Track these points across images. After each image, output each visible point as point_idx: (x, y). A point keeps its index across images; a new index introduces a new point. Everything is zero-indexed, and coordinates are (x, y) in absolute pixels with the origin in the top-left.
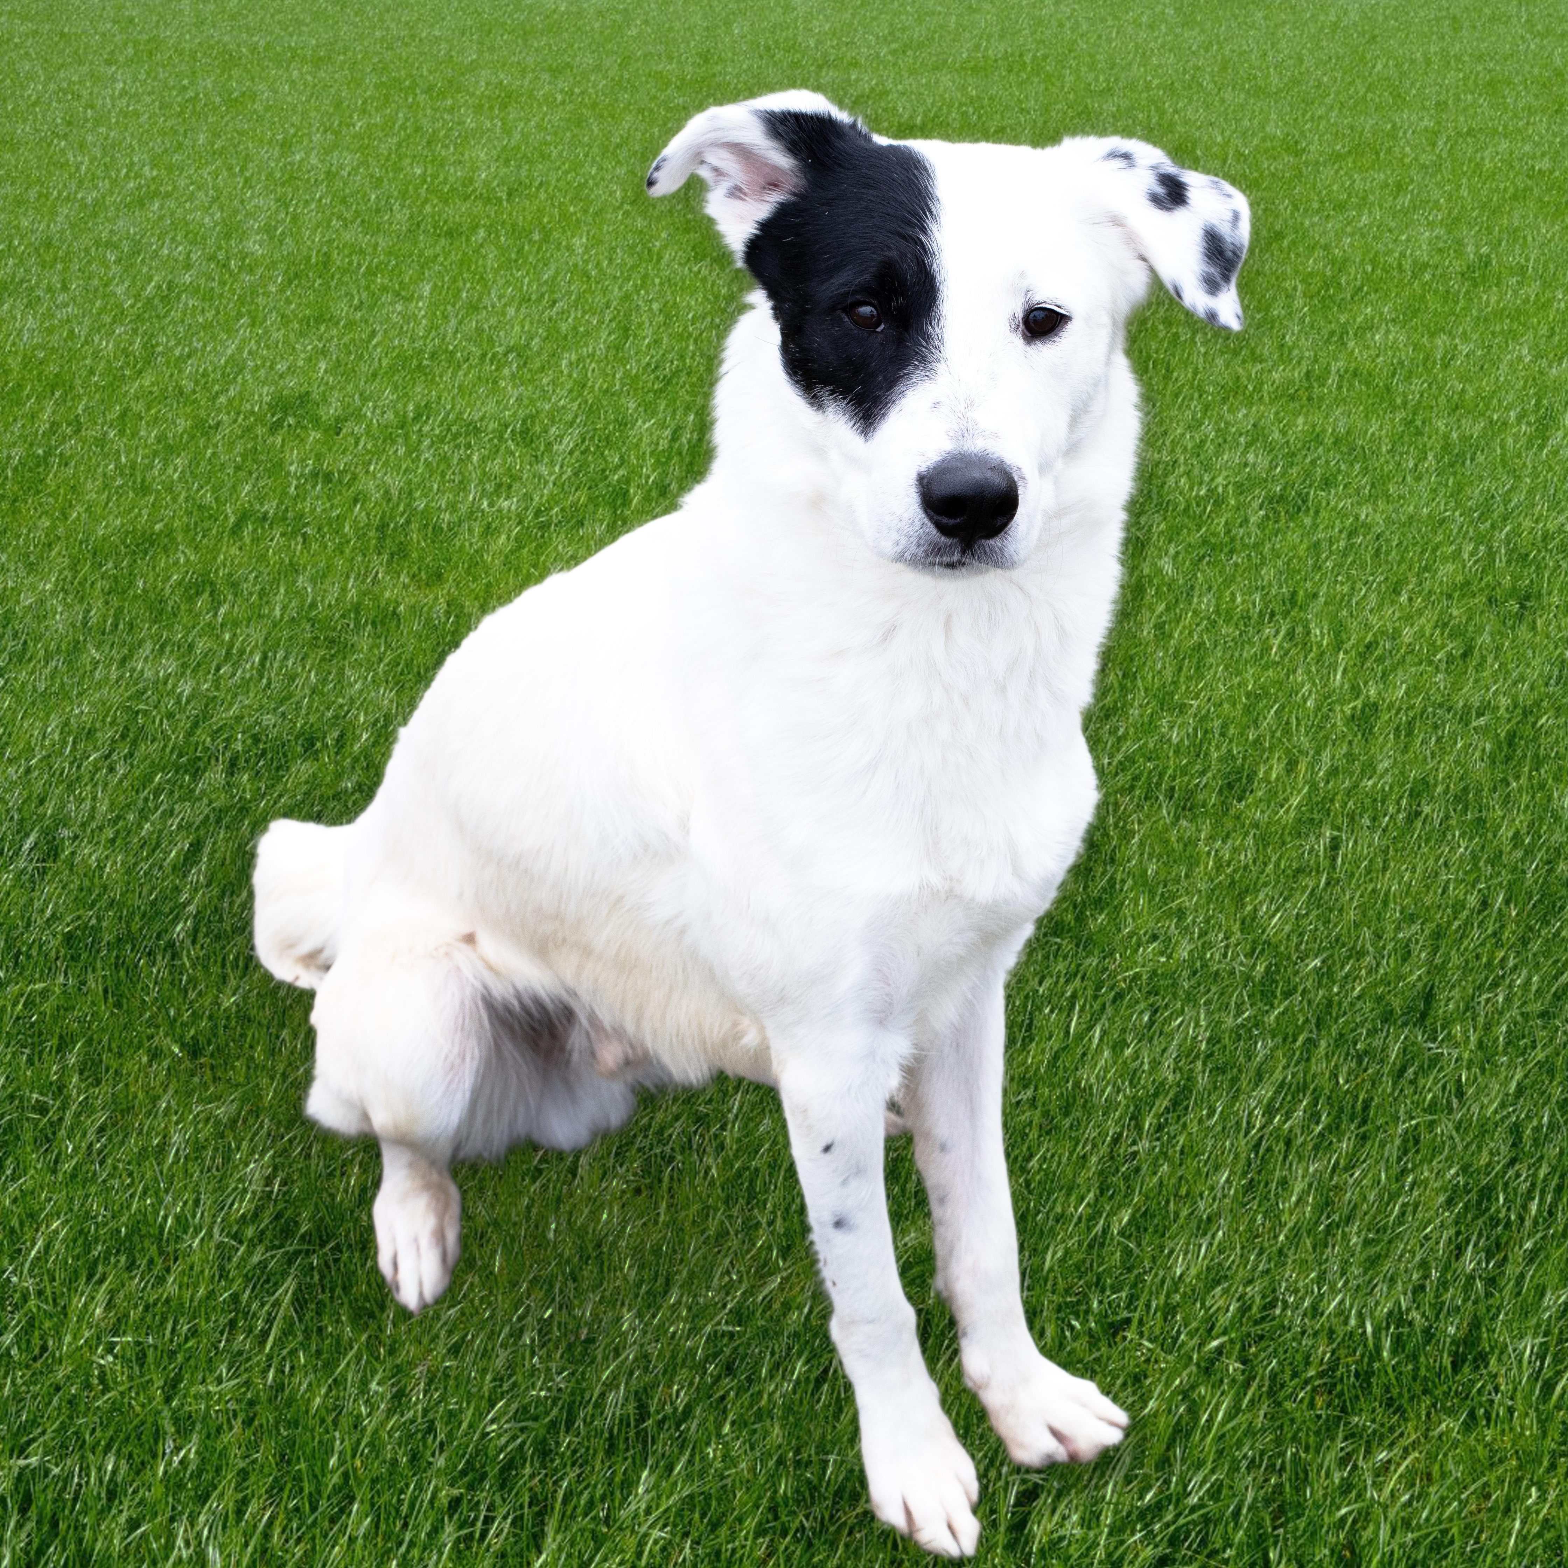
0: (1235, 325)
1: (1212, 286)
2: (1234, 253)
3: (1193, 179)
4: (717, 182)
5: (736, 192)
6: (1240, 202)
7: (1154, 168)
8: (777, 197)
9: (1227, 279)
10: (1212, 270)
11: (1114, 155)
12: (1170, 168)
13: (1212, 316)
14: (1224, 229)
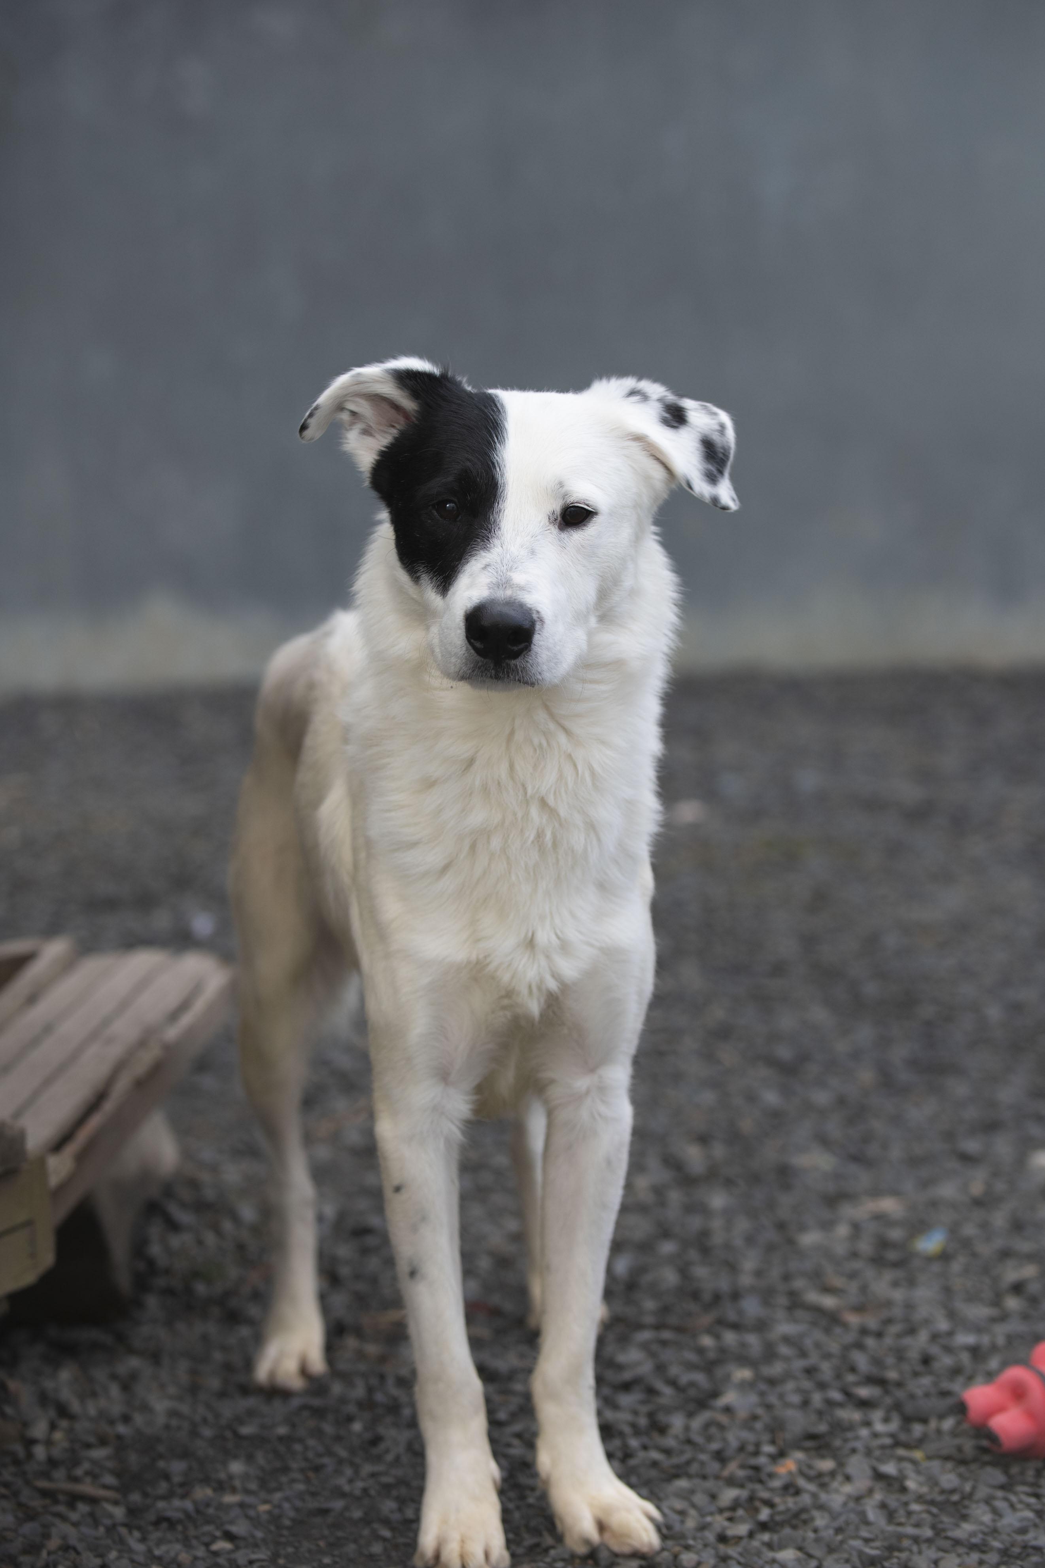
0: (733, 506)
1: (712, 478)
2: (724, 454)
3: (689, 404)
4: (352, 424)
5: (367, 432)
6: (724, 417)
7: (660, 400)
8: (395, 432)
9: (721, 472)
10: (710, 467)
11: (632, 393)
12: (671, 398)
13: (715, 500)
14: (716, 437)
